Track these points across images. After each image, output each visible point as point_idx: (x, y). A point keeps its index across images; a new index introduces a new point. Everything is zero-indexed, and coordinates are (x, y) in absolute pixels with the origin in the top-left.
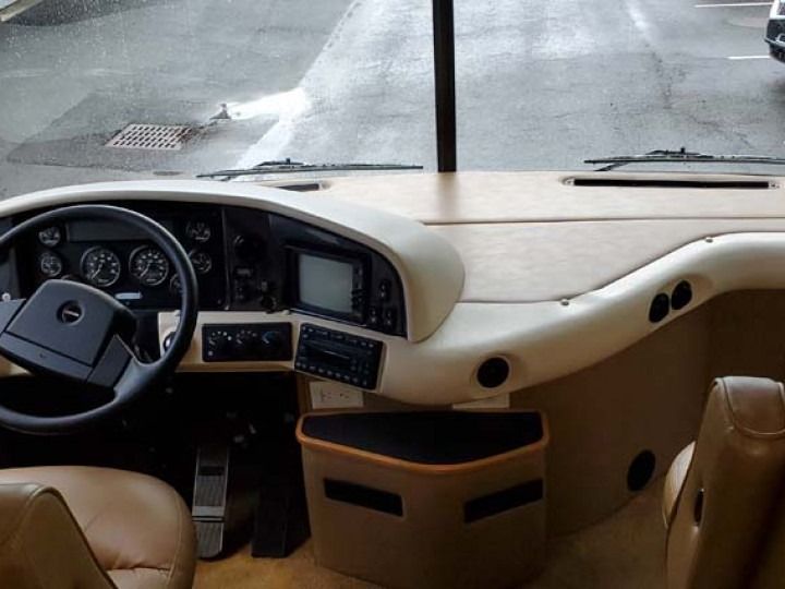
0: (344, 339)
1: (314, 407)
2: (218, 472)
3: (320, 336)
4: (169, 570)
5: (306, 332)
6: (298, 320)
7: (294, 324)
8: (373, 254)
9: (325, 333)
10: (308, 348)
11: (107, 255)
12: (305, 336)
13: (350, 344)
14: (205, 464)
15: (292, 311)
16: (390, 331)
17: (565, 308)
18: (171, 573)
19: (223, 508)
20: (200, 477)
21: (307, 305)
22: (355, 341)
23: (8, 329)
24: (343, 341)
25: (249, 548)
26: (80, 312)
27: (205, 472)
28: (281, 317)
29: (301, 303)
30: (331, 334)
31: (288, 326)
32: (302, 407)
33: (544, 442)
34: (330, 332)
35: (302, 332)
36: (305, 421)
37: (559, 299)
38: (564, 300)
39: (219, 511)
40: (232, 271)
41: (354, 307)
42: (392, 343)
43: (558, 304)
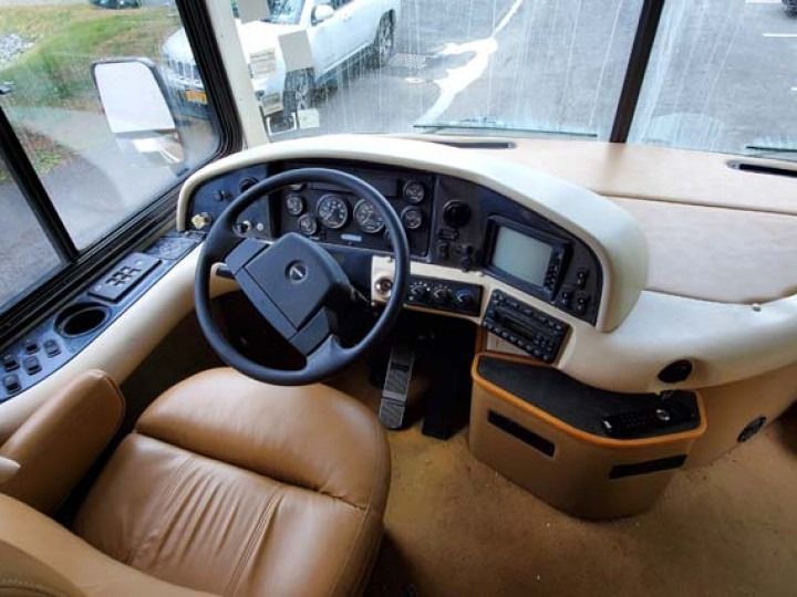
0: (532, 314)
1: (489, 348)
2: (405, 369)
3: (508, 305)
4: (365, 509)
5: (497, 297)
6: (491, 284)
7: (486, 287)
8: (577, 242)
9: (515, 305)
10: (496, 313)
11: (338, 203)
12: (496, 302)
13: (537, 320)
14: (395, 361)
15: (484, 274)
16: (581, 315)
17: (757, 313)
18: (366, 512)
19: (405, 397)
20: (392, 372)
21: (500, 270)
22: (543, 319)
23: (247, 267)
24: (531, 315)
25: (421, 424)
26: (304, 274)
27: (395, 367)
28: (474, 277)
29: (494, 266)
30: (521, 307)
31: (481, 288)
32: (477, 346)
33: (700, 431)
34: (520, 304)
35: (492, 297)
36: (480, 358)
37: (750, 302)
38: (756, 305)
39: (403, 398)
40: (437, 232)
41: (546, 284)
42: (578, 326)
43: (748, 308)
